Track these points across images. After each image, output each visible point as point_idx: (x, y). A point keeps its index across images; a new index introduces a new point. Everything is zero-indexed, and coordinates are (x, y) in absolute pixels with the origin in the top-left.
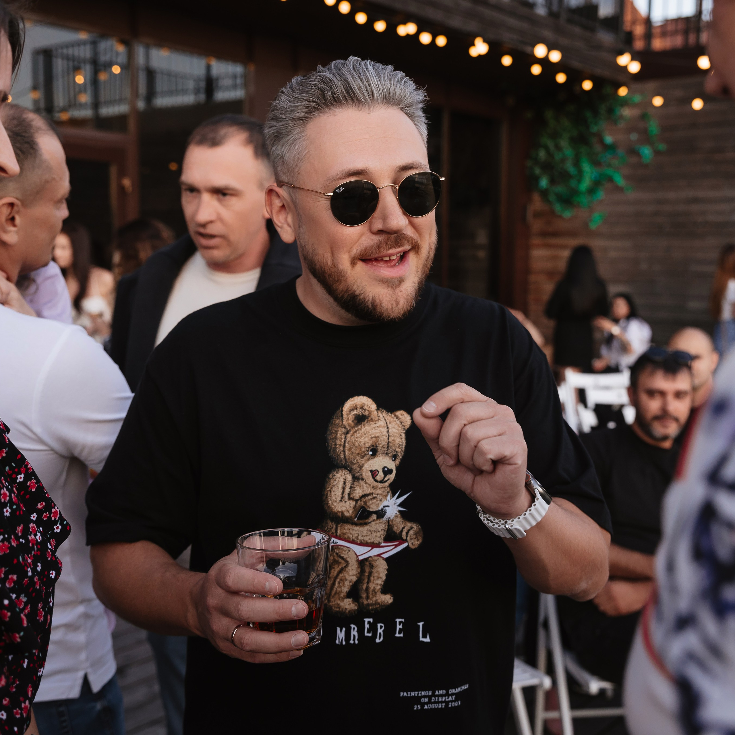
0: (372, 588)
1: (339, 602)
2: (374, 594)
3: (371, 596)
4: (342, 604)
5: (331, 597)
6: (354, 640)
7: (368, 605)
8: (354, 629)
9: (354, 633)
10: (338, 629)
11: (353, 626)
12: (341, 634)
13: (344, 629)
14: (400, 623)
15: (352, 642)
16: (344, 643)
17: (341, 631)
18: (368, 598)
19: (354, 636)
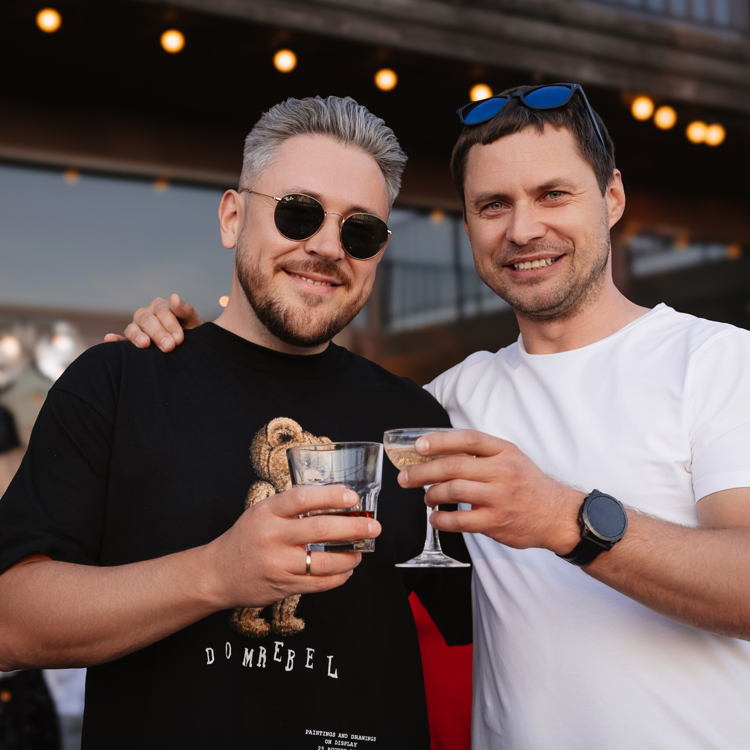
0: (286, 610)
1: (250, 621)
2: (287, 617)
3: (284, 618)
4: (253, 624)
5: (242, 615)
6: (262, 663)
7: (281, 627)
8: (263, 651)
9: (263, 655)
10: (246, 650)
11: (262, 648)
12: (248, 656)
13: (252, 651)
14: (311, 652)
15: (259, 665)
16: (251, 665)
17: (249, 652)
18: (281, 620)
19: (262, 659)
